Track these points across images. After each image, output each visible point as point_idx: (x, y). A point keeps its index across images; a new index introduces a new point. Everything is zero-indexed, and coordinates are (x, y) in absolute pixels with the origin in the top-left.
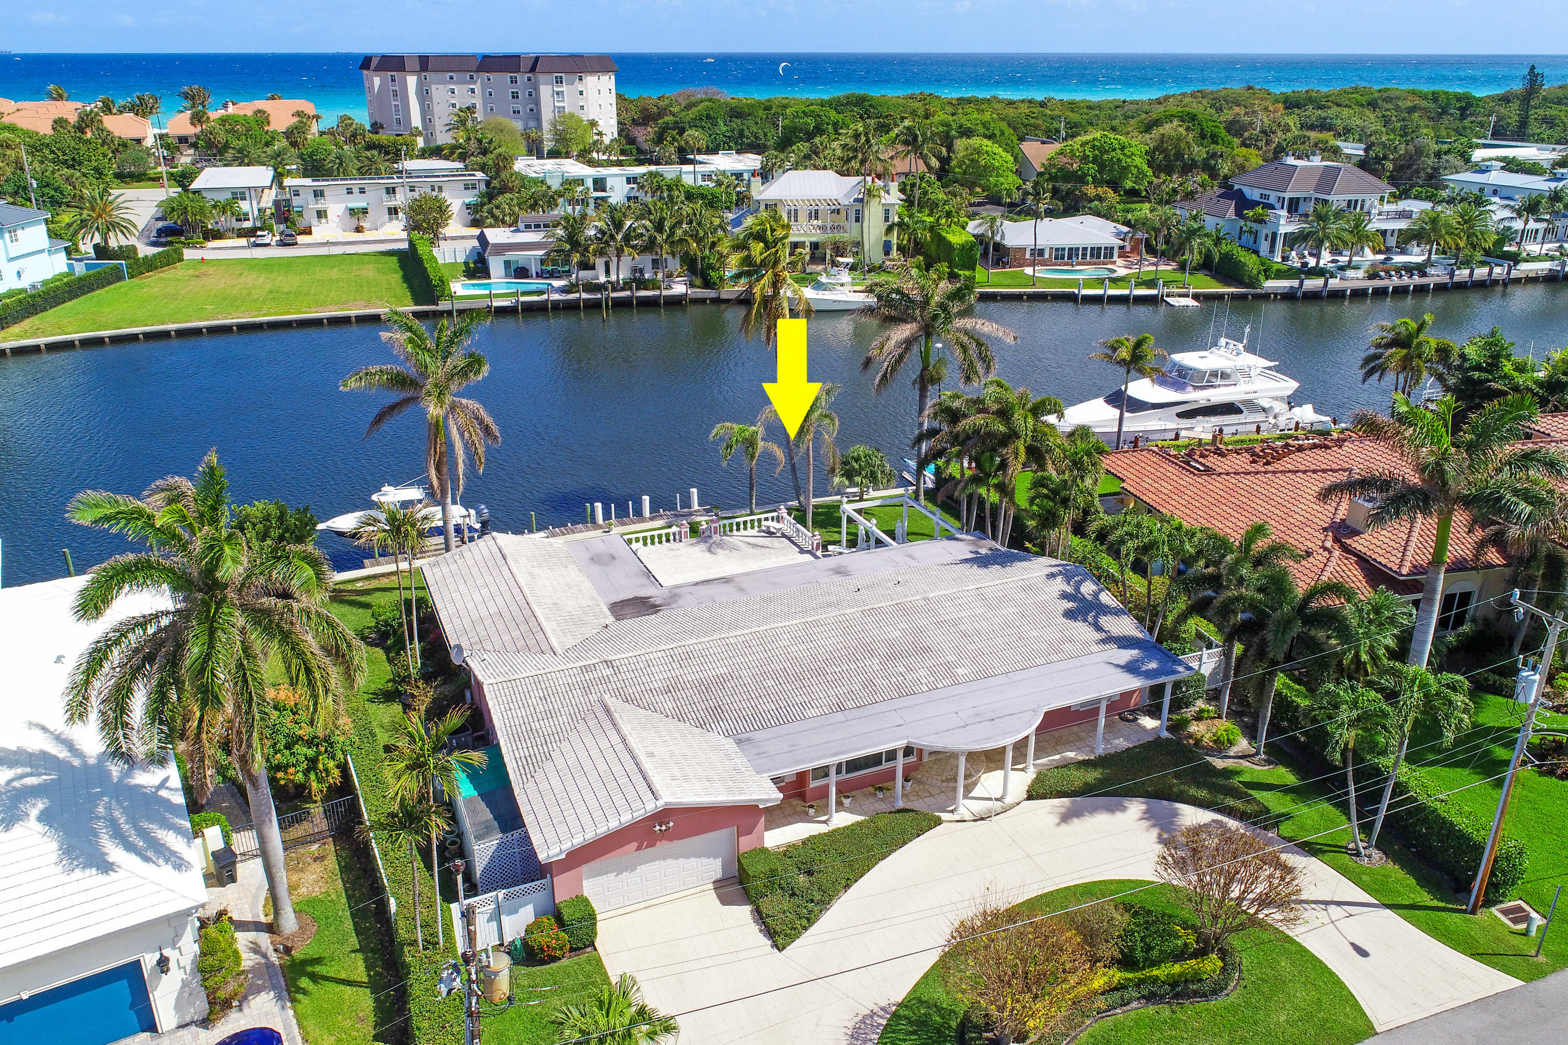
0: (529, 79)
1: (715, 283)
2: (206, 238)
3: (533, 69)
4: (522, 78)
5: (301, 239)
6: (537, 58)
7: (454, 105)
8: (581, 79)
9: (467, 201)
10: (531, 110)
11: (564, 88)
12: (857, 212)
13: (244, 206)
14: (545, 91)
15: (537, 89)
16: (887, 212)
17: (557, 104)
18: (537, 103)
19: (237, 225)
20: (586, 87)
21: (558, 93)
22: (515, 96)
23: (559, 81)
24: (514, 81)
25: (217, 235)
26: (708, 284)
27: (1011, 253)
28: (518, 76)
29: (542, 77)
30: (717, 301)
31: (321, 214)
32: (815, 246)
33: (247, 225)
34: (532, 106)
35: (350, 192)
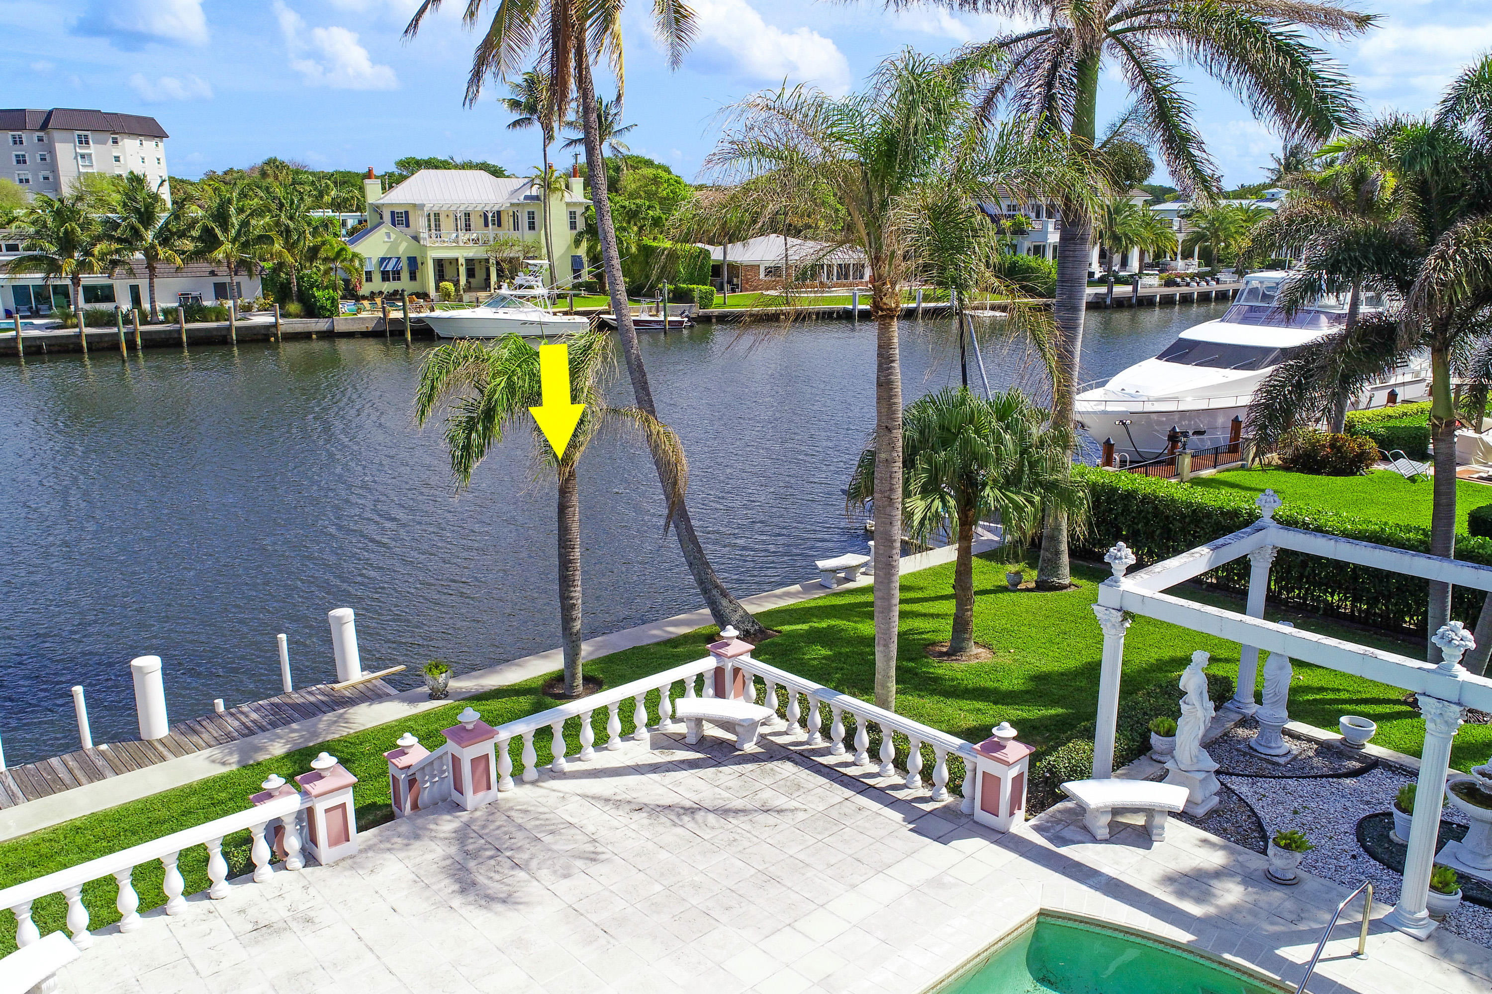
0: (40, 139)
1: (323, 307)
3: (44, 127)
4: (29, 138)
6: (50, 113)
8: (115, 142)
10: (46, 178)
11: (93, 149)
12: (531, 215)
14: (65, 154)
15: (52, 151)
16: (572, 215)
17: (82, 170)
18: (54, 169)
20: (123, 152)
21: (83, 156)
22: (21, 160)
23: (84, 140)
26: (311, 310)
27: (742, 273)
28: (24, 135)
29: (58, 137)
30: (330, 335)
32: (471, 266)
34: (47, 173)
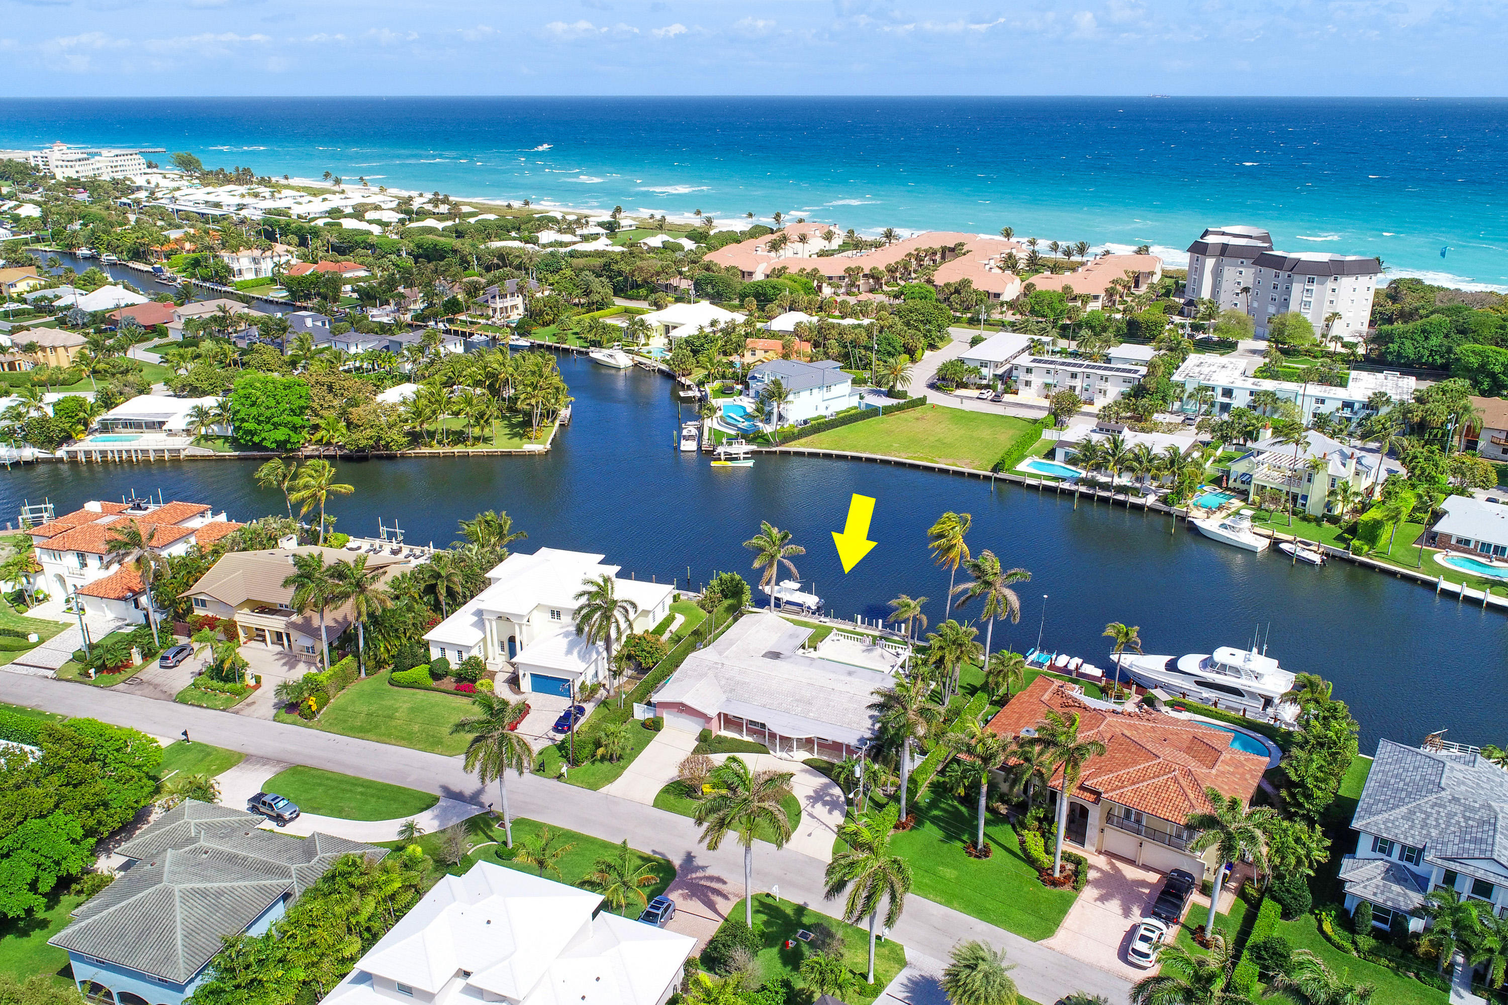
0: (1288, 277)
2: (958, 387)
3: (1292, 270)
4: (1283, 275)
5: (1008, 398)
6: (1298, 263)
7: (1239, 283)
8: (1336, 279)
9: (1123, 389)
10: (1284, 300)
11: (1314, 287)
12: (1310, 475)
13: (984, 371)
14: (1297, 288)
15: (1290, 286)
17: (1305, 299)
18: (1288, 297)
19: (978, 381)
20: (1339, 287)
21: (1308, 291)
22: (1275, 287)
23: (1311, 281)
24: (1277, 276)
25: (965, 386)
28: (1281, 273)
29: (1296, 277)
31: (1028, 383)
33: (984, 382)
34: (1285, 297)
35: (1048, 372)
